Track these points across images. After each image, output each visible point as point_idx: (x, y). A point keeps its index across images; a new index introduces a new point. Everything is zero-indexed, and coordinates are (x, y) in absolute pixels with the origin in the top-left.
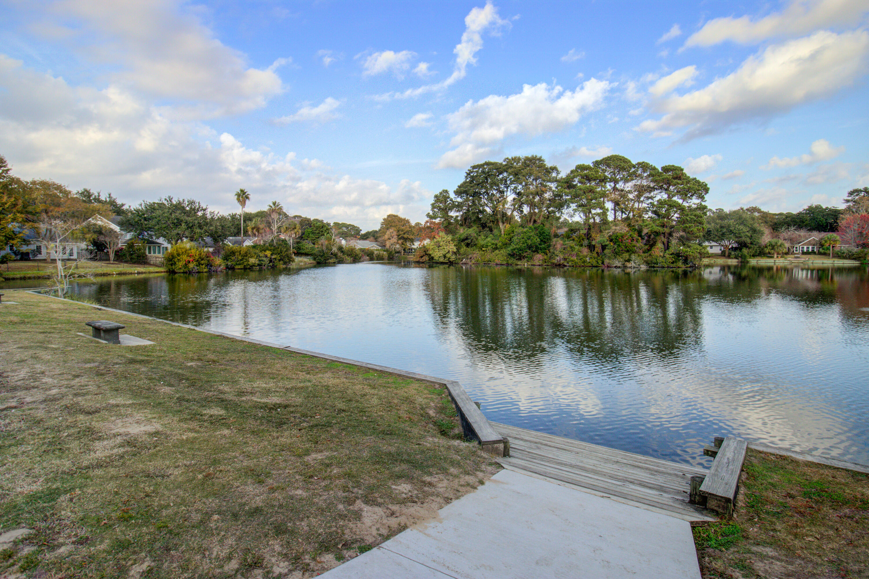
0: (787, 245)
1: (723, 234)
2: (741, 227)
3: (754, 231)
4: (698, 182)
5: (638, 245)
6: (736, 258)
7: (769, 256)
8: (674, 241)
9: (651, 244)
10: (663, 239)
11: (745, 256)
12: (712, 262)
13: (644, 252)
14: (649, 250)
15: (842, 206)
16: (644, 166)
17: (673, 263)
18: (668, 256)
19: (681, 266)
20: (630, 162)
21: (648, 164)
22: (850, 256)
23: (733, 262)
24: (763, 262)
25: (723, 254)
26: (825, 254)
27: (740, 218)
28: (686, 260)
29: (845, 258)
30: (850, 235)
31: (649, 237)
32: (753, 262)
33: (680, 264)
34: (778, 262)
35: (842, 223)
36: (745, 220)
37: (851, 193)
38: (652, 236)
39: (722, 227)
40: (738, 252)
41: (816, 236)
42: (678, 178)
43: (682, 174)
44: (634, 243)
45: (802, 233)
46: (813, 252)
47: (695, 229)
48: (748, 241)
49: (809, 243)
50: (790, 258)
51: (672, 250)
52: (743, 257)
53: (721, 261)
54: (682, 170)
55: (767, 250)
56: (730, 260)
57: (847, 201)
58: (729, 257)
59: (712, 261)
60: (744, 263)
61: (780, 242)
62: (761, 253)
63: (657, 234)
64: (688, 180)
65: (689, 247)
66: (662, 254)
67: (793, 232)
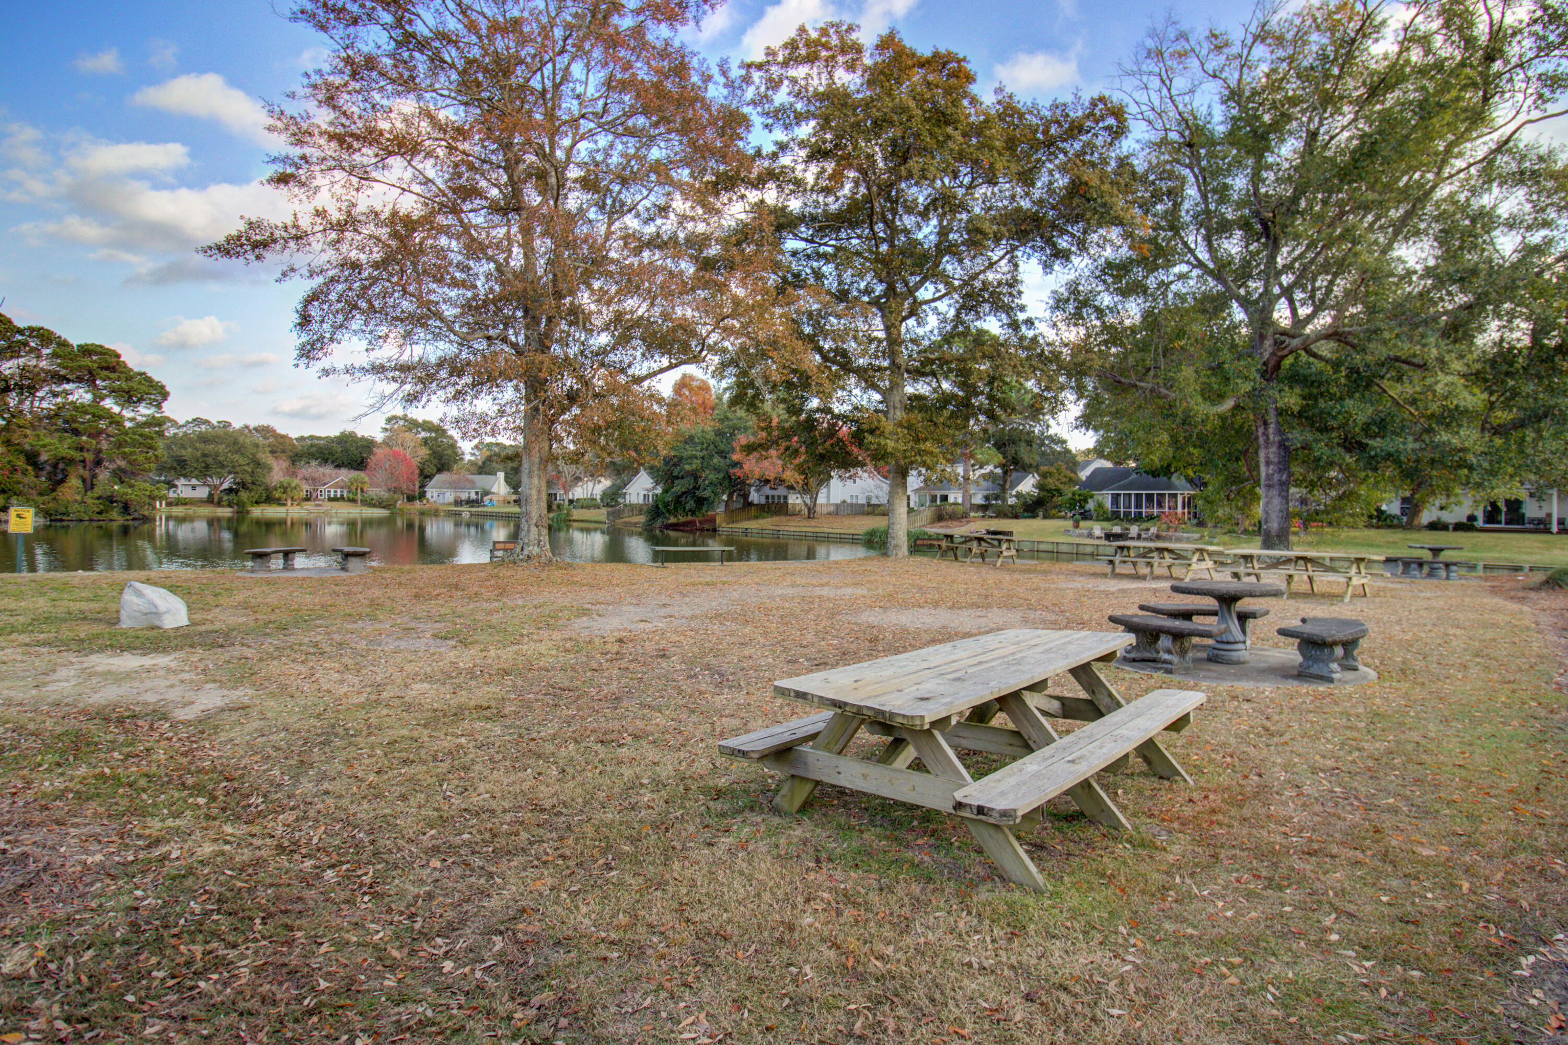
0: (305, 487)
1: (207, 467)
2: (237, 457)
3: (258, 464)
4: (149, 380)
5: (25, 480)
6: (229, 506)
7: (279, 502)
8: (103, 475)
9: (57, 481)
10: (81, 471)
11: (244, 504)
12: (191, 512)
13: (41, 494)
14: (53, 490)
15: (379, 437)
16: (44, 336)
17: (100, 513)
18: (90, 501)
19: (117, 519)
20: (10, 321)
21: (51, 333)
22: (380, 504)
23: (225, 512)
24: (272, 512)
25: (210, 500)
26: (353, 501)
27: (236, 442)
28: (126, 508)
29: (374, 506)
30: (380, 476)
31: (55, 466)
32: (257, 512)
33: (114, 514)
34: (292, 512)
35: (372, 461)
36: (243, 446)
37: (389, 420)
38: (61, 466)
39: (205, 455)
40: (232, 496)
41: (345, 475)
42: (112, 369)
43: (118, 363)
44: (18, 476)
45: (328, 470)
46: (342, 498)
47: (141, 458)
48: (248, 479)
49: (336, 486)
50: (309, 506)
51: (98, 491)
52: (240, 504)
53: (206, 511)
54: (118, 356)
55: (277, 495)
56: (220, 510)
57: (386, 430)
58: (219, 504)
59: (191, 510)
60: (242, 513)
61: (295, 482)
62: (269, 499)
63: (70, 461)
64: (129, 375)
65: (131, 486)
66: (78, 498)
67: (314, 469)
